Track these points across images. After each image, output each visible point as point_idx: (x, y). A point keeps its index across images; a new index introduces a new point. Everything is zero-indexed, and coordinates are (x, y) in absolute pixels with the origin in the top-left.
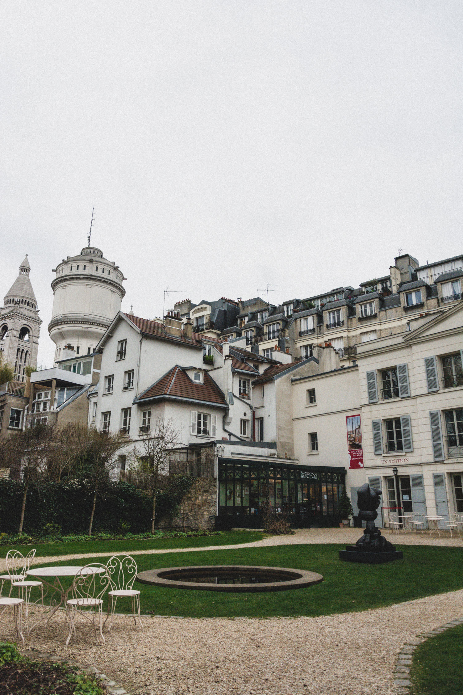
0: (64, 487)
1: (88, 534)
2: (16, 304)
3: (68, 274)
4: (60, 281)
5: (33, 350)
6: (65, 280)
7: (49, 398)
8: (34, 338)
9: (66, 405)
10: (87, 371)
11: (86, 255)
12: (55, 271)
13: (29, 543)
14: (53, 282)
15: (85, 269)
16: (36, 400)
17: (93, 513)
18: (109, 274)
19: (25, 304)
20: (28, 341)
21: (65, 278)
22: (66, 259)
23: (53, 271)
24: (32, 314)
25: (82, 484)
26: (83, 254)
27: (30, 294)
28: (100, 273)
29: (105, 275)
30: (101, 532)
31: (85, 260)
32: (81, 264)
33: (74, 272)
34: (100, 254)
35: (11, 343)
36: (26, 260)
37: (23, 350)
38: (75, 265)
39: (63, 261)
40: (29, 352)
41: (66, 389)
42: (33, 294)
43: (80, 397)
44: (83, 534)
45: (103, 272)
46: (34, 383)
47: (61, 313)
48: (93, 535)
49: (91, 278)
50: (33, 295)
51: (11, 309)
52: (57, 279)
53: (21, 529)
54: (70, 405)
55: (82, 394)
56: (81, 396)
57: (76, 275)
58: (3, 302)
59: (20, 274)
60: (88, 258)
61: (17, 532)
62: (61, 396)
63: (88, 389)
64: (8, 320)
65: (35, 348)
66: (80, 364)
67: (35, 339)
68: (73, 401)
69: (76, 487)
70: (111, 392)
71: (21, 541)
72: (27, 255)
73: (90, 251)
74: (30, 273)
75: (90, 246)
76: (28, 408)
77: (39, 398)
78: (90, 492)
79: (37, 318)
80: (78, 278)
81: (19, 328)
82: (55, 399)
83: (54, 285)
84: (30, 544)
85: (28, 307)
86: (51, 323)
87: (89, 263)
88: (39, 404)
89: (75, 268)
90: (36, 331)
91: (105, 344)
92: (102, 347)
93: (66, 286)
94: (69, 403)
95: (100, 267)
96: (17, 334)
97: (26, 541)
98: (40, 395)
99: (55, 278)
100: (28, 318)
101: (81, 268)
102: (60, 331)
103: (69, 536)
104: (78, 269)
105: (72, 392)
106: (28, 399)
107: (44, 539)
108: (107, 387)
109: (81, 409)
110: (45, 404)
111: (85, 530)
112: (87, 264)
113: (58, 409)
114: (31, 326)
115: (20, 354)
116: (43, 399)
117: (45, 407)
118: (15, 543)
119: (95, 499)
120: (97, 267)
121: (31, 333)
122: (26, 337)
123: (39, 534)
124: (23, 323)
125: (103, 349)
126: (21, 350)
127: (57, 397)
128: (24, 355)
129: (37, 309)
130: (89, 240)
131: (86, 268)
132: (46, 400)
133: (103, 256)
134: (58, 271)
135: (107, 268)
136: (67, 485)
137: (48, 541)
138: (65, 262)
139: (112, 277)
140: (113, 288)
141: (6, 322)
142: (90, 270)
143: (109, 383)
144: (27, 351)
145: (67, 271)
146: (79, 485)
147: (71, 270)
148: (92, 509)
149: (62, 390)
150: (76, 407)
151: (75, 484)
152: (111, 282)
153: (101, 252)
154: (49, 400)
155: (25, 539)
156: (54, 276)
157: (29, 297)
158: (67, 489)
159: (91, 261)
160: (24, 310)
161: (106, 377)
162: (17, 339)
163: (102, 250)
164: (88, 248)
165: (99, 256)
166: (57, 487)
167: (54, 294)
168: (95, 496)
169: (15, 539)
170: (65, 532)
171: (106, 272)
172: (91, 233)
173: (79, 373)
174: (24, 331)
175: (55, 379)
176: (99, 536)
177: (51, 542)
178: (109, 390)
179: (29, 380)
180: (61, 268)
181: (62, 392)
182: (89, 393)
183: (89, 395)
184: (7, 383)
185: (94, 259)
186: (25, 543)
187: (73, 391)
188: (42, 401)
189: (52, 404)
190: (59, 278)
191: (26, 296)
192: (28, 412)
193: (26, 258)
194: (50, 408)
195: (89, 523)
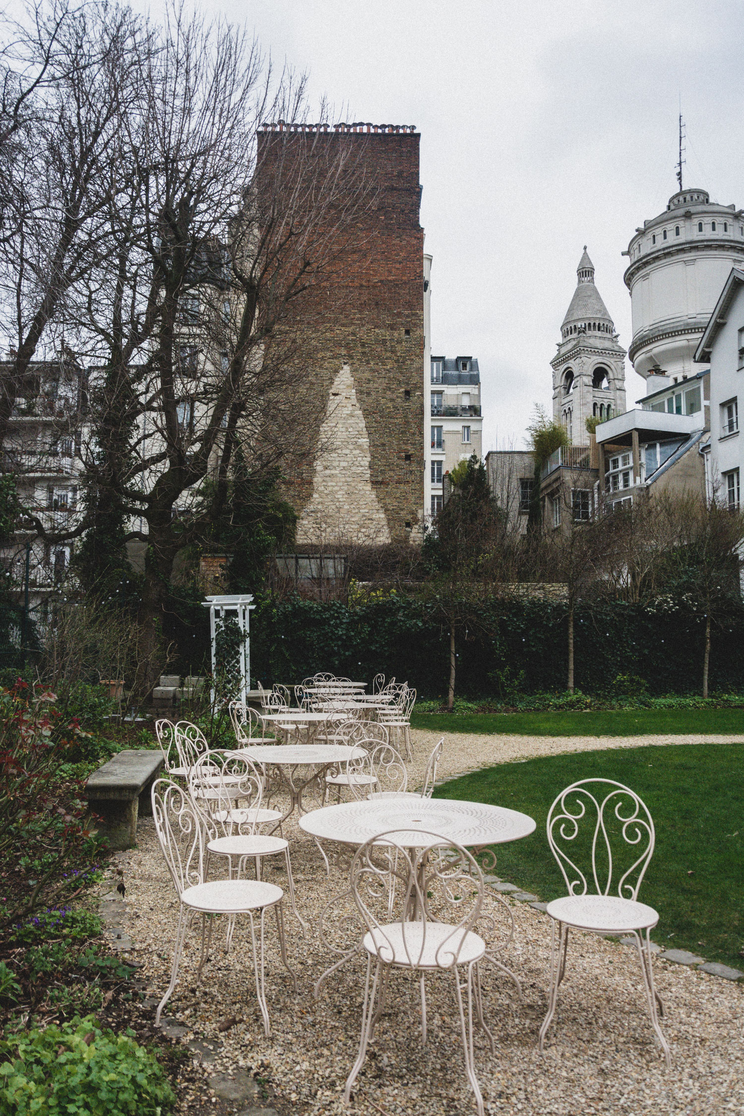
0: (645, 608)
1: (701, 695)
2: (579, 332)
3: (649, 252)
4: (638, 269)
5: (619, 402)
6: (647, 263)
7: (631, 464)
8: (616, 381)
9: (662, 473)
10: (693, 408)
11: (678, 207)
12: (628, 253)
13: (585, 708)
14: (626, 273)
15: (678, 234)
16: (611, 471)
17: (707, 656)
18: (726, 230)
19: (594, 329)
20: (608, 388)
21: (644, 260)
22: (642, 226)
23: (623, 254)
24: (607, 344)
25: (681, 603)
26: (672, 207)
27: (600, 311)
28: (708, 234)
29: (719, 234)
30: (729, 694)
31: (675, 217)
32: (670, 227)
33: (661, 243)
34: (702, 196)
35: (582, 397)
36: (585, 257)
37: (602, 405)
38: (659, 231)
39: (637, 230)
40: (613, 407)
41: (658, 445)
42: (605, 309)
43: (686, 455)
44: (694, 695)
45: (714, 229)
46: (603, 444)
47: (647, 324)
48: (713, 697)
49: (693, 247)
50: (605, 312)
51: (574, 343)
52: (631, 266)
53: (571, 684)
54: (671, 471)
55: (688, 450)
56: (688, 453)
57: (664, 249)
58: (560, 334)
59: (579, 281)
60: (682, 211)
61: (566, 688)
62: (651, 458)
63: (700, 438)
64: (572, 361)
65: (621, 399)
66: (678, 397)
67: (618, 384)
68: (673, 464)
69: (670, 608)
70: (735, 430)
71: (571, 705)
72: (585, 248)
73: (685, 199)
74: (595, 275)
75: (683, 189)
76: (599, 486)
77: (614, 468)
78: (699, 617)
79: (616, 348)
80: (668, 253)
81: (591, 371)
82: (641, 465)
83: (629, 279)
84: (588, 710)
85: (599, 334)
86: (633, 344)
87: (684, 221)
88: (615, 477)
89: (660, 238)
90: (619, 371)
91: (712, 341)
92: (707, 350)
93: (648, 274)
94: (666, 469)
95: (707, 220)
96: (588, 380)
97: (580, 704)
98: (615, 462)
99: (629, 265)
100: (602, 352)
101: (671, 235)
102: (649, 355)
103: (665, 698)
104: (665, 238)
105: (670, 449)
106: (597, 470)
107: (614, 703)
108: (727, 423)
109: (691, 476)
110: (626, 475)
111: (695, 688)
112: (681, 224)
113: (649, 482)
114: (609, 363)
115: (598, 411)
116: (621, 467)
117: (626, 481)
118: (561, 707)
119: (708, 630)
120: (700, 224)
121: (611, 375)
122: (605, 384)
123: (609, 692)
124: (596, 362)
125: (710, 353)
126: (599, 406)
127: (643, 460)
128: (605, 412)
129: (614, 334)
130: (680, 179)
131: (681, 230)
132: (627, 469)
133: (711, 200)
134: (632, 252)
135: (719, 220)
136: (651, 604)
137: (621, 706)
138: (641, 233)
139: (731, 234)
140: (736, 255)
141: (570, 365)
142: (690, 233)
143: (730, 415)
144: (609, 406)
145: (647, 247)
146: (675, 605)
147: (654, 242)
148: (705, 648)
149: (653, 446)
150: (681, 473)
151: (668, 603)
152: (732, 244)
153: (706, 194)
154: (631, 468)
155: (578, 702)
156: (627, 262)
157: (599, 316)
158: (653, 613)
159: (688, 216)
160: (595, 339)
161: (722, 405)
162: (591, 389)
163: (706, 190)
164: (682, 193)
165: (702, 203)
166: (632, 610)
167: (631, 294)
168: (709, 624)
169: (561, 701)
170: (657, 690)
171: (720, 228)
172: (683, 164)
173: (679, 411)
174: (600, 374)
175: (636, 429)
176: (723, 700)
177: (627, 709)
178: (731, 428)
179: (595, 438)
180: (636, 246)
181: (651, 451)
182: (701, 446)
183: (702, 450)
184: (560, 449)
185: (693, 209)
186: (578, 708)
187: (672, 446)
188: (621, 471)
189: (637, 474)
190: (635, 263)
191: (595, 316)
192: (599, 493)
193: (585, 253)
194: (635, 482)
195: (703, 675)
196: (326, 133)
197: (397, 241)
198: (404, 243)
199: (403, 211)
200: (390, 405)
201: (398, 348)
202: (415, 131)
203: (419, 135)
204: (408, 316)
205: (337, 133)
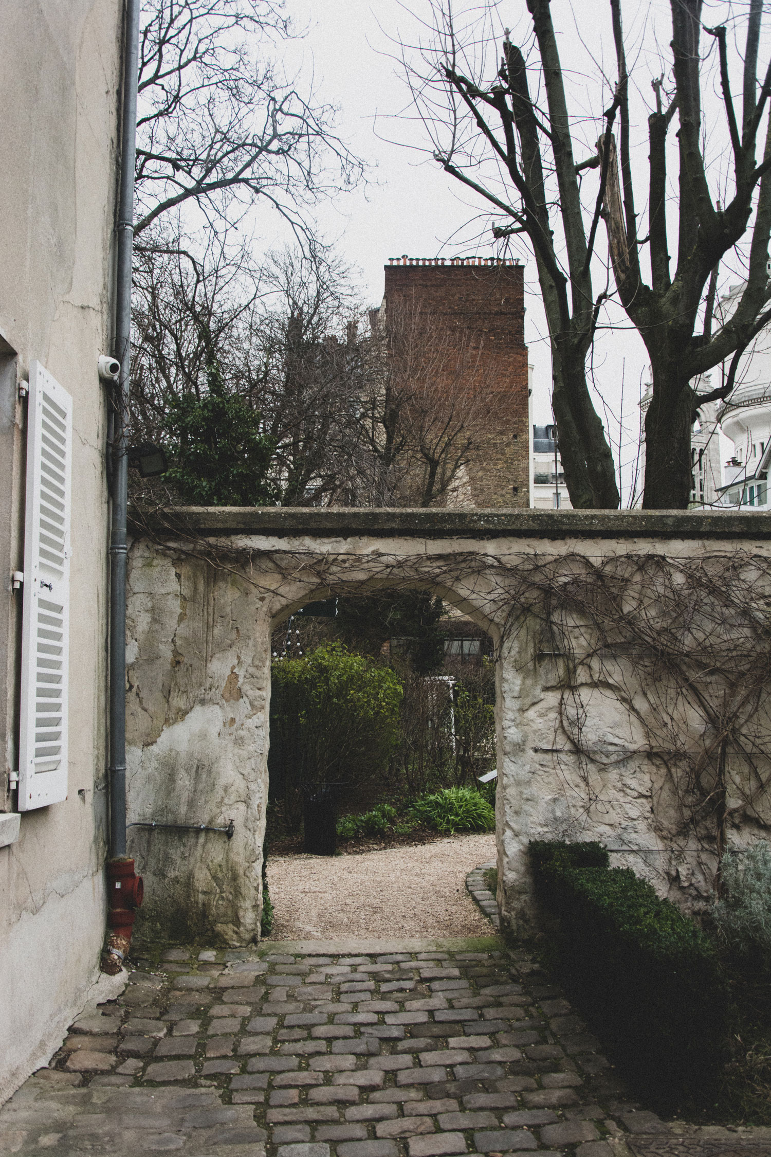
20: (700, 432)
196: (443, 266)
197: (506, 358)
198: (511, 359)
199: (510, 332)
200: (500, 500)
201: (507, 450)
202: (520, 264)
203: (523, 267)
204: (515, 423)
205: (453, 266)
